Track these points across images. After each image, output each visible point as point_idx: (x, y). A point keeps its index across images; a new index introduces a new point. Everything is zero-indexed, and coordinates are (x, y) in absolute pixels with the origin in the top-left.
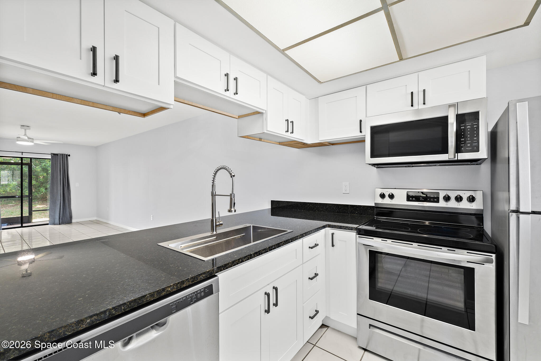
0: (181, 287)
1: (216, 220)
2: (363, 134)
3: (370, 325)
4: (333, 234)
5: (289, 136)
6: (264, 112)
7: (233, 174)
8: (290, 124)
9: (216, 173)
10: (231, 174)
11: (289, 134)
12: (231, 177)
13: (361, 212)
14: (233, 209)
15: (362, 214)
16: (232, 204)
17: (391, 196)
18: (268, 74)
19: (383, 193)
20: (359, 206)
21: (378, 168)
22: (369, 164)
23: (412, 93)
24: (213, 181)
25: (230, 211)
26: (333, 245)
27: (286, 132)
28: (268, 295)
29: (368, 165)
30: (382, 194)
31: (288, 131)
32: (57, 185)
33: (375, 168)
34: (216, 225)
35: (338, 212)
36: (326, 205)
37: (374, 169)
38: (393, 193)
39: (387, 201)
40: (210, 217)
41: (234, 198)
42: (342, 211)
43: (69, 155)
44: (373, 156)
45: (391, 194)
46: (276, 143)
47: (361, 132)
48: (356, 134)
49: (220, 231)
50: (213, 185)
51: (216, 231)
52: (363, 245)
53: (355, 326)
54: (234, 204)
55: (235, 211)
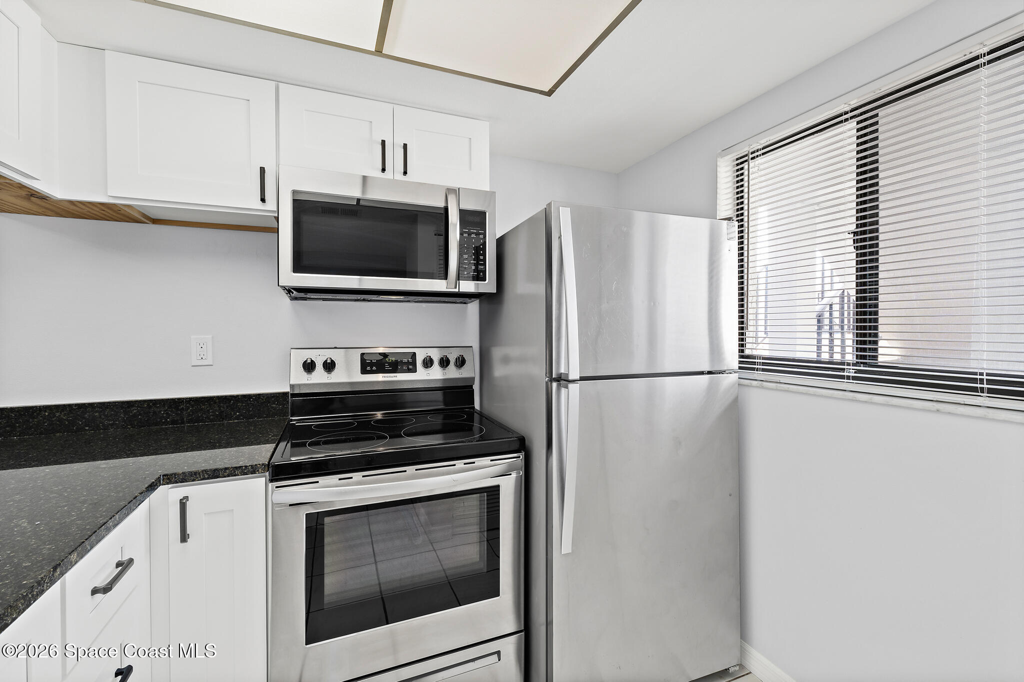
2: (270, 207)
4: (183, 502)
13: (250, 411)
15: (252, 417)
17: (329, 366)
19: (312, 360)
20: (244, 396)
23: (383, 142)
26: (186, 538)
29: (281, 290)
30: (309, 361)
35: (173, 422)
36: (128, 407)
38: (333, 358)
39: (320, 377)
42: (189, 415)
44: (299, 267)
45: (329, 361)
47: (263, 200)
48: (244, 202)
52: (289, 505)
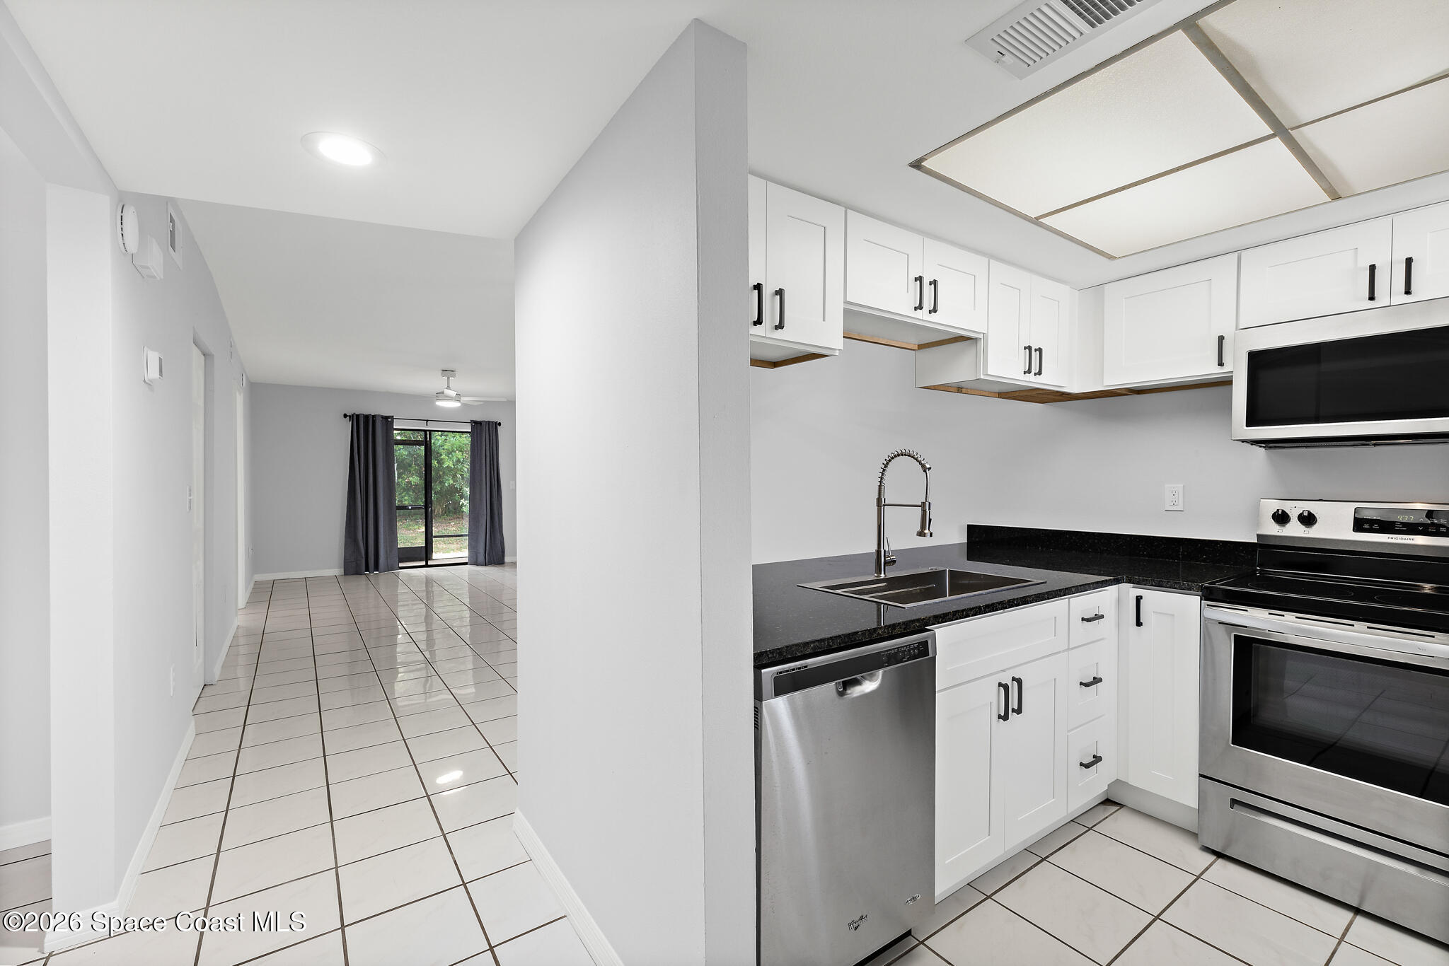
0: (892, 632)
1: (885, 551)
2: (1226, 369)
3: (1234, 802)
4: (1139, 599)
5: (1032, 381)
6: (981, 336)
7: (928, 466)
8: (1034, 355)
9: (888, 463)
10: (923, 466)
11: (1031, 377)
12: (925, 471)
13: (1216, 556)
14: (926, 531)
15: (1218, 562)
16: (925, 522)
17: (1308, 520)
18: (991, 256)
19: (1283, 511)
20: (1211, 542)
21: (1270, 447)
22: (1243, 441)
23: (1373, 267)
24: (881, 478)
25: (921, 534)
26: (1139, 624)
27: (1025, 373)
28: (1006, 687)
29: (1241, 443)
30: (1280, 513)
31: (1029, 371)
32: (481, 485)
33: (1263, 449)
34: (886, 563)
35: (1149, 556)
36: (1117, 539)
37: (1260, 451)
38: (1311, 511)
39: (1294, 530)
40: (873, 549)
41: (929, 509)
42: (1161, 552)
43: (500, 424)
44: (1252, 420)
45: (1306, 514)
46: (992, 394)
47: (1221, 364)
48: (1207, 369)
49: (892, 573)
50: (880, 486)
51: (884, 574)
52: (1220, 623)
53: (1193, 802)
54: (930, 520)
55: (931, 535)
